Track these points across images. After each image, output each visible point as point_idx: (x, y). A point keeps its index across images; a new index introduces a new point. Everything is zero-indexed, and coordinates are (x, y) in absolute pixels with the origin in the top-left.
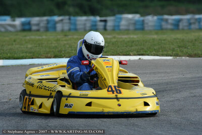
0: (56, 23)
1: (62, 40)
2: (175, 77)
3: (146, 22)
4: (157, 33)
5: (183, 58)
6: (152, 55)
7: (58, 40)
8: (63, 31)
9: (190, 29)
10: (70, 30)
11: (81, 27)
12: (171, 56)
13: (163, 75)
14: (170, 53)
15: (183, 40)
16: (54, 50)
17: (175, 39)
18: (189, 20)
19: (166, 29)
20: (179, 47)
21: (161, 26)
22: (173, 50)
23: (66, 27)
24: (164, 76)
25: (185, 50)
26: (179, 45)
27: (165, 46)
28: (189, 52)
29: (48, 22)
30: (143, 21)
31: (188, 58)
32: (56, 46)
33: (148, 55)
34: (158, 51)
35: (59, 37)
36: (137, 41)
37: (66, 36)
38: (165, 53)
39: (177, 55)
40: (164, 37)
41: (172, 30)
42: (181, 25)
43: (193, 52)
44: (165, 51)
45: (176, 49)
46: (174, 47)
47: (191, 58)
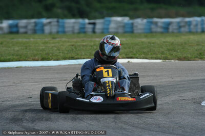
0: (44, 25)
1: (50, 43)
2: (164, 80)
3: (135, 24)
4: (146, 36)
5: (173, 61)
6: (141, 58)
7: (45, 43)
8: (51, 33)
9: (179, 32)
10: (58, 32)
11: (70, 29)
12: (160, 59)
13: (152, 78)
14: (159, 56)
15: (172, 44)
16: (41, 52)
17: (164, 42)
18: (179, 23)
19: (156, 32)
20: (169, 50)
21: (150, 29)
22: (163, 53)
23: (54, 30)
24: (153, 80)
25: (174, 53)
26: (169, 48)
27: (154, 49)
28: (178, 56)
29: (36, 24)
30: (132, 24)
31: (177, 61)
32: (43, 49)
33: (137, 58)
34: (147, 54)
35: (47, 39)
36: (127, 44)
37: (53, 38)
38: (154, 56)
39: (166, 58)
40: (154, 40)
41: (162, 33)
42: (171, 28)
43: (183, 55)
44: (154, 54)
45: (165, 52)
46: (163, 50)
47: (180, 62)
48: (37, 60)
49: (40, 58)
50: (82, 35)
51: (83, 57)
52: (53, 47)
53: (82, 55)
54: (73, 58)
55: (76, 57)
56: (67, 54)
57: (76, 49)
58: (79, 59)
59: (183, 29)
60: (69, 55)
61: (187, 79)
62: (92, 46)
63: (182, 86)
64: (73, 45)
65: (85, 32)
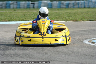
0: (10, 4)
1: (12, 13)
4: (58, 10)
5: (70, 21)
7: (10, 13)
8: (13, 8)
9: (74, 8)
10: (17, 8)
11: (22, 6)
12: (64, 21)
14: (64, 19)
15: (70, 13)
17: (66, 13)
19: (63, 8)
20: (68, 16)
21: (60, 6)
22: (65, 18)
23: (15, 6)
25: (71, 18)
26: (68, 15)
27: (61, 16)
29: (6, 4)
31: (72, 22)
32: (9, 16)
34: (58, 18)
35: (11, 11)
37: (14, 11)
38: (61, 19)
39: (67, 20)
40: (61, 11)
41: (65, 8)
42: (70, 6)
43: (75, 19)
44: (61, 18)
45: (66, 17)
46: (66, 16)
47: (73, 22)
48: (6, 21)
49: (8, 20)
50: (28, 9)
51: (28, 20)
52: (14, 15)
53: (27, 19)
54: (23, 20)
55: (25, 20)
56: (21, 18)
57: (25, 16)
58: (26, 21)
59: (75, 6)
60: (22, 19)
61: (77, 30)
62: (32, 15)
63: (74, 33)
64: (23, 14)
65: (29, 8)
